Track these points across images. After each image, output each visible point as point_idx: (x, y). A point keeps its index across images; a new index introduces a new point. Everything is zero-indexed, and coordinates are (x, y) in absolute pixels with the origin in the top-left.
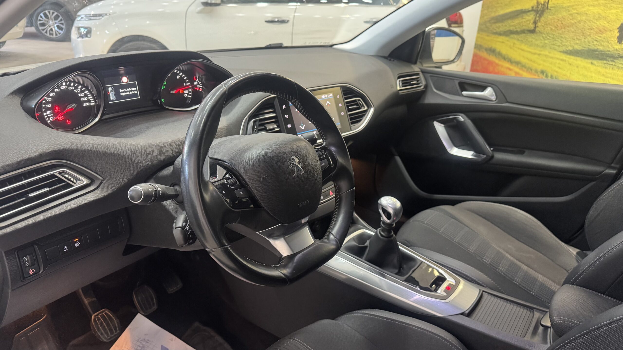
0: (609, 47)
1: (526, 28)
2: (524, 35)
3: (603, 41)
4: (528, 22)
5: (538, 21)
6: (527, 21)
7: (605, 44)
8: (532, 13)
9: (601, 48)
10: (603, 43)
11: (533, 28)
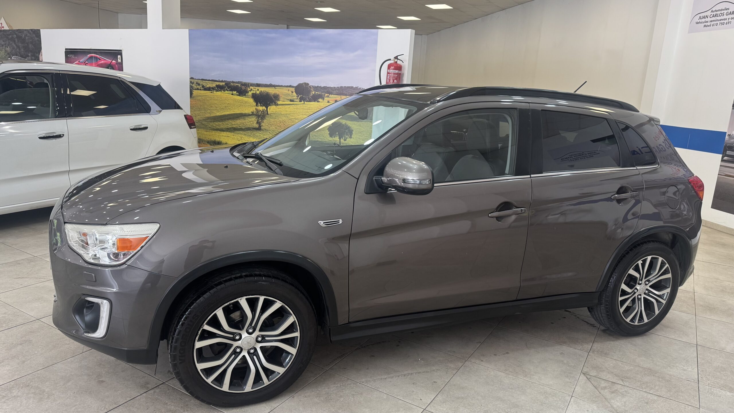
0: (325, 139)
1: (251, 126)
2: (251, 131)
3: (320, 136)
4: (252, 122)
5: (262, 122)
6: (250, 122)
7: (322, 138)
8: (253, 116)
9: (320, 140)
10: (320, 137)
11: (258, 127)
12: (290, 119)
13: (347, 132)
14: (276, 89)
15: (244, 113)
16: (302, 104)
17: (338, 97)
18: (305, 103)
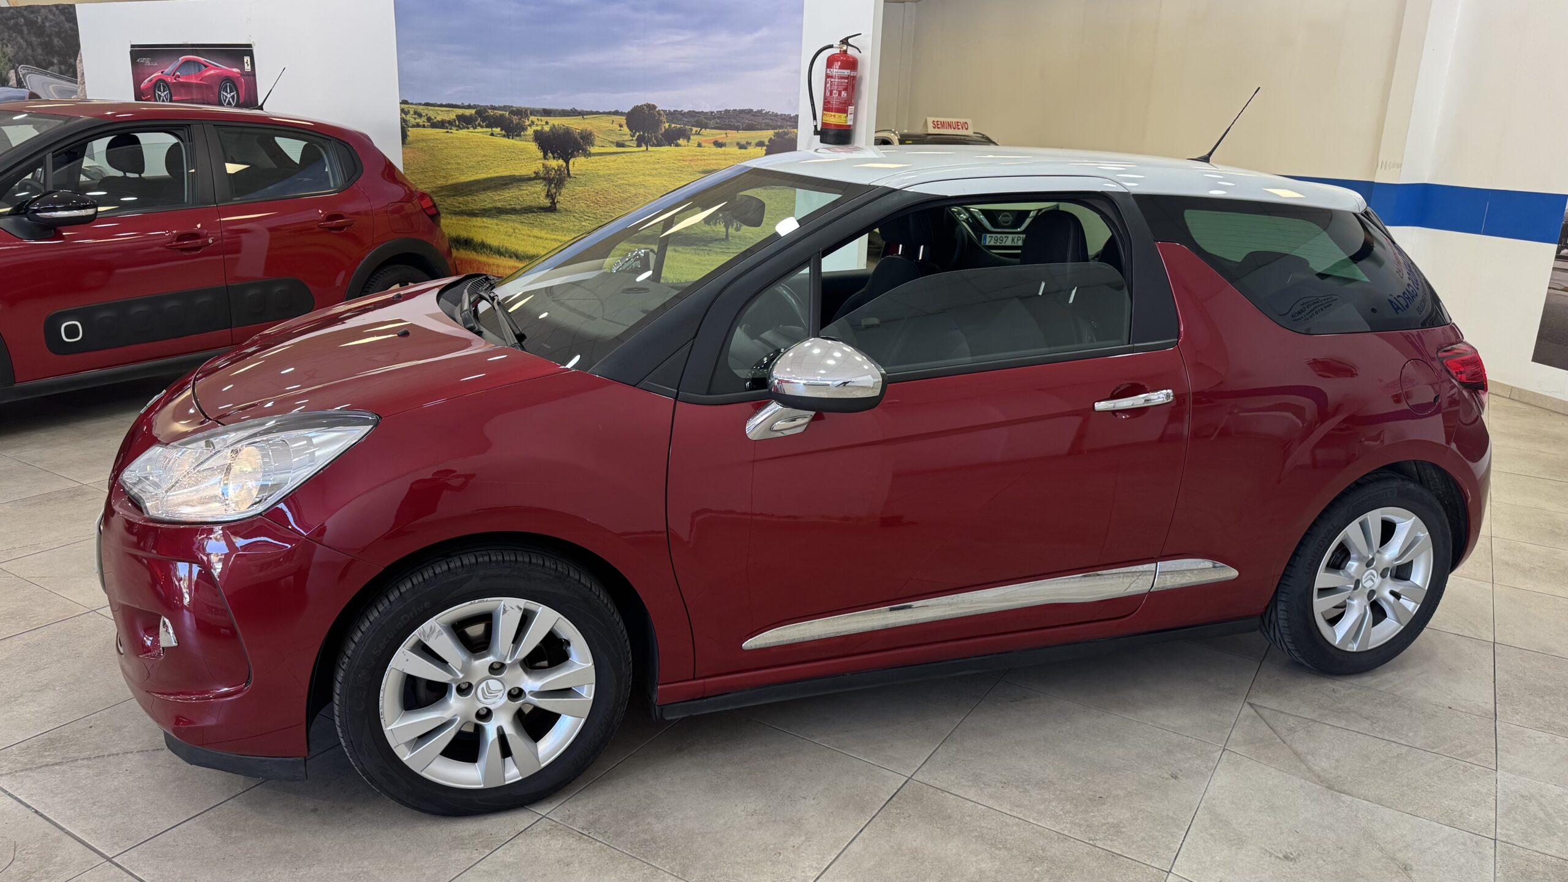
1: (533, 204)
2: (534, 214)
4: (535, 195)
5: (557, 194)
6: (532, 194)
8: (538, 181)
11: (549, 204)
12: (619, 186)
14: (587, 121)
15: (518, 174)
16: (642, 151)
17: (720, 134)
18: (650, 148)
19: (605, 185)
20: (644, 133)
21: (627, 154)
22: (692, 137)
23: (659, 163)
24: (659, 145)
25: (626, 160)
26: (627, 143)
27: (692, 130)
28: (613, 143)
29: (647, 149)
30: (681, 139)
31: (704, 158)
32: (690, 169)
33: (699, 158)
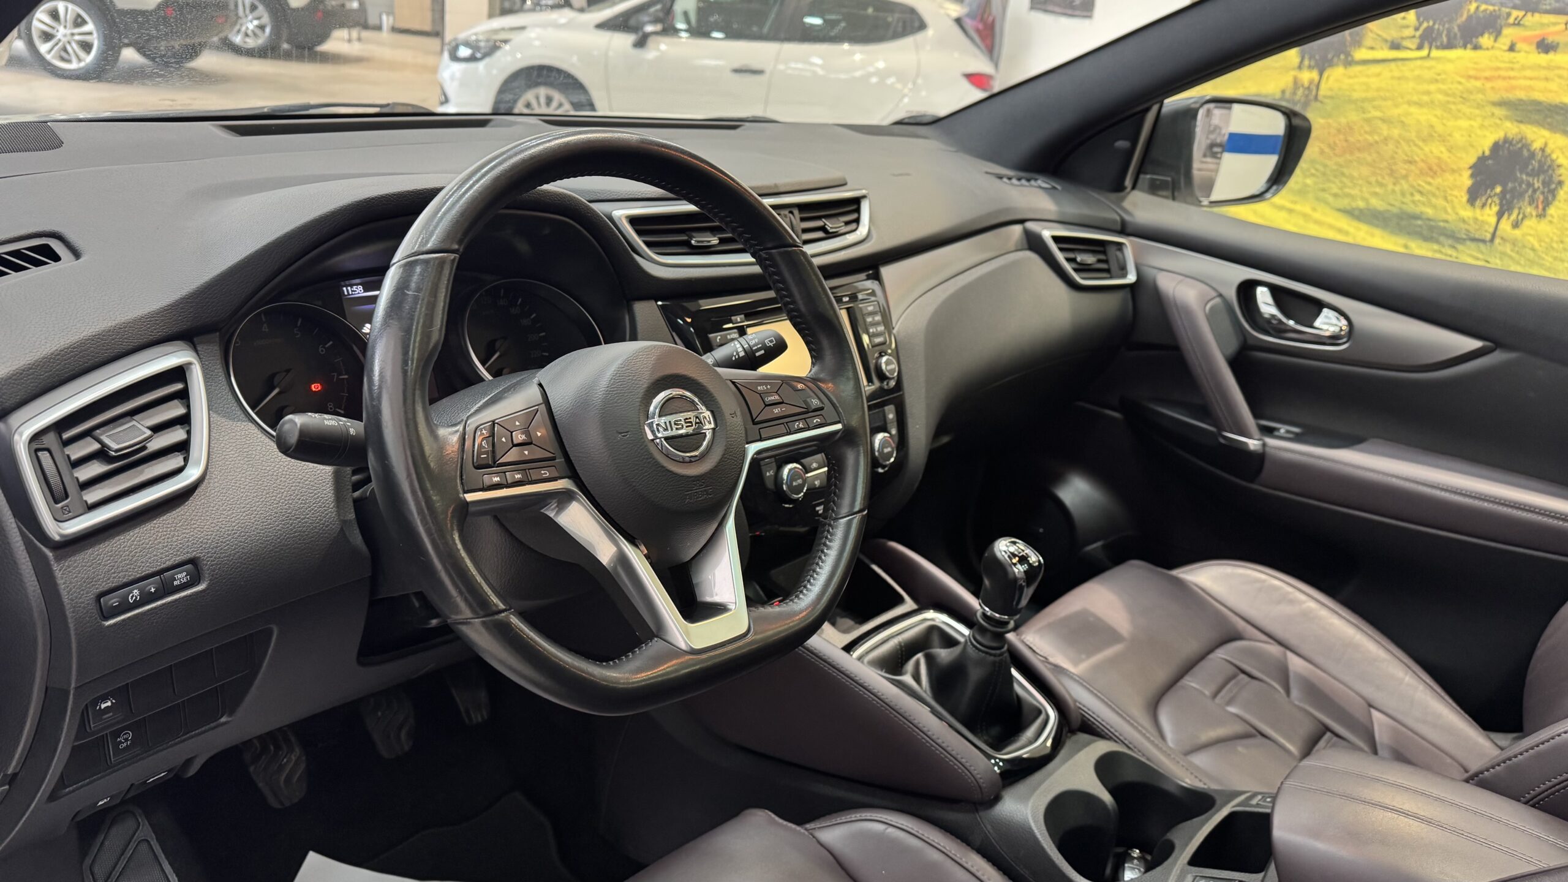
12: (1368, 121)
13: (1535, 191)
16: (1422, 58)
17: (1555, 24)
18: (1435, 53)
19: (1353, 116)
20: (1434, 24)
21: (1400, 63)
22: (1506, 31)
23: (1437, 81)
24: (1449, 46)
25: (1397, 74)
26: (1406, 43)
27: (1509, 15)
28: (1386, 41)
29: (1429, 55)
30: (1486, 36)
31: (1512, 74)
32: (1480, 96)
33: (1503, 73)
